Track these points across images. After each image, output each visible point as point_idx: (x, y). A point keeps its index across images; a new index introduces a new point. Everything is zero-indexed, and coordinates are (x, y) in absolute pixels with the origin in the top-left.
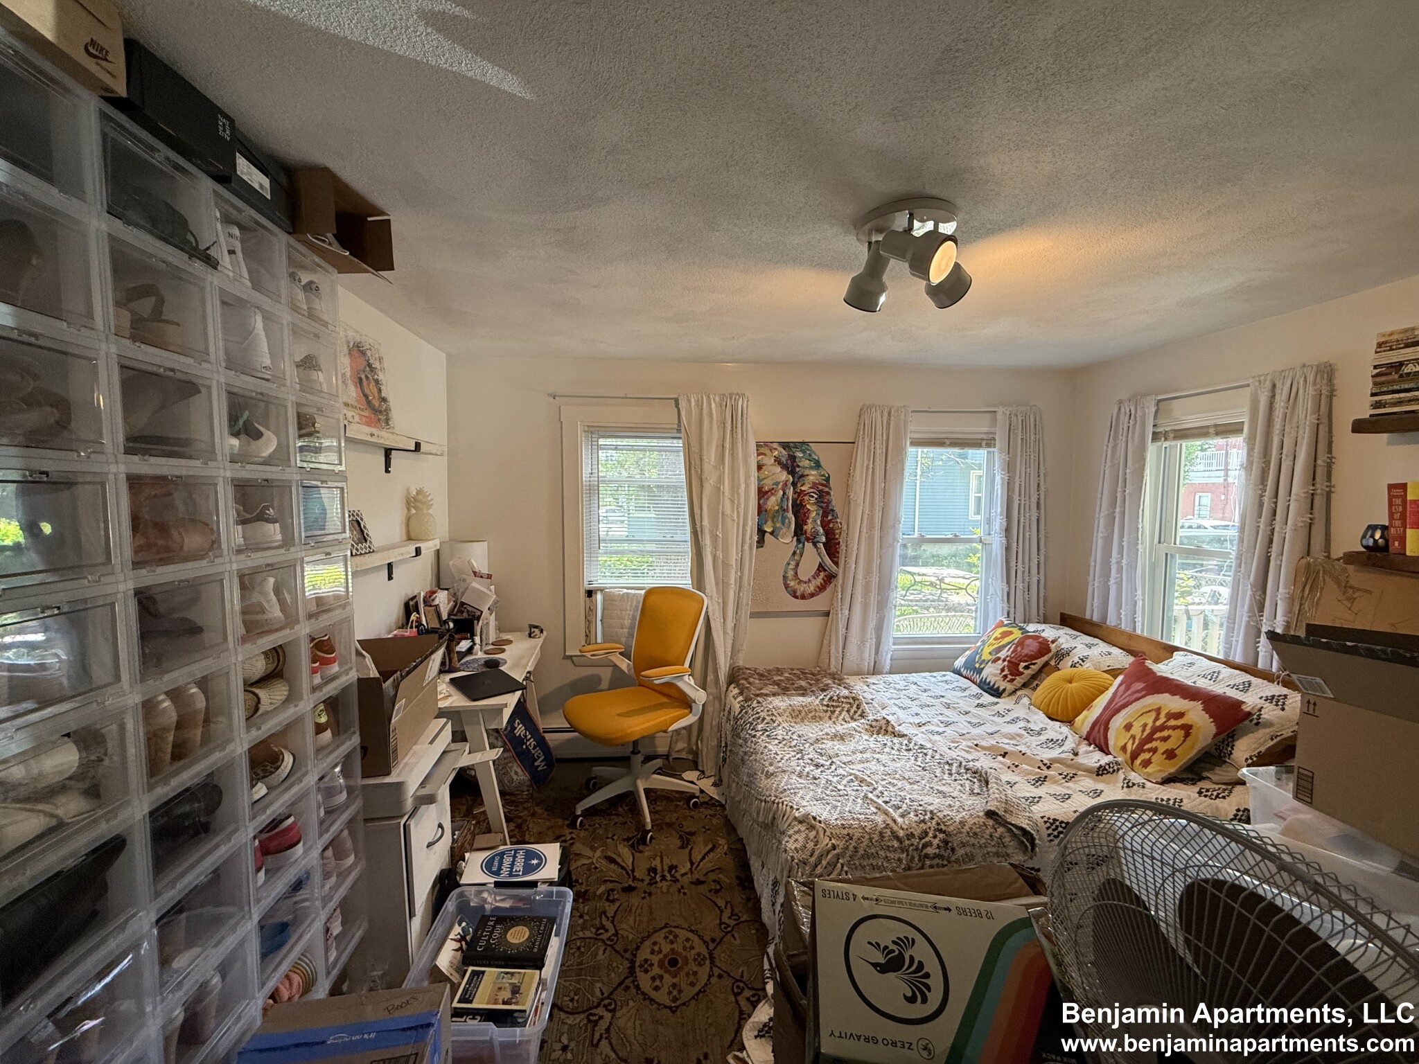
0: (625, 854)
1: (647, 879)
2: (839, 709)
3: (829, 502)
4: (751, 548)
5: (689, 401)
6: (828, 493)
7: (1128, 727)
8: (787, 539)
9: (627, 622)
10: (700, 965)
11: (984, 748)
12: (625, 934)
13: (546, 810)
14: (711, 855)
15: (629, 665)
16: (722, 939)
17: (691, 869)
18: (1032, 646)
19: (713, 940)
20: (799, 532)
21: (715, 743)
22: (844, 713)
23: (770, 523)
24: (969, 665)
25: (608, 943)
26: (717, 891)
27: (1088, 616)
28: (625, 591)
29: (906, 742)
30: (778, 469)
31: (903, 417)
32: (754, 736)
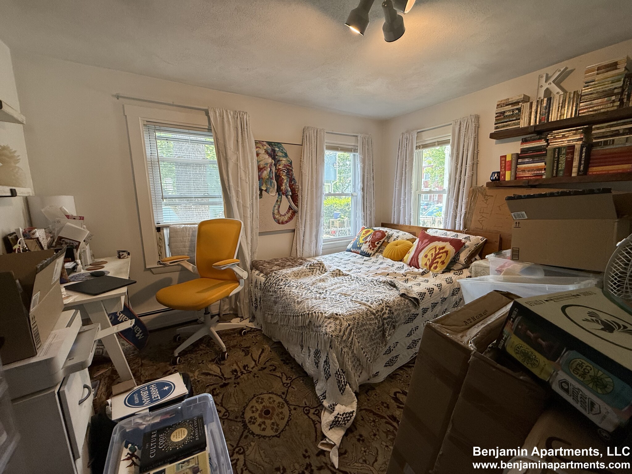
0: (214, 368)
1: (233, 377)
2: (315, 270)
3: (292, 175)
4: (256, 198)
5: (216, 113)
6: (292, 170)
7: (426, 256)
8: (274, 193)
9: (188, 244)
10: (282, 408)
11: (379, 274)
12: (232, 409)
13: (151, 360)
14: (263, 354)
15: (193, 267)
16: (287, 391)
17: (256, 364)
18: (379, 235)
19: (283, 393)
20: (279, 190)
21: (247, 301)
22: (318, 271)
23: (264, 185)
24: (355, 246)
25: (224, 417)
26: (274, 370)
27: (392, 222)
28: (183, 226)
29: (350, 277)
30: (267, 156)
31: (322, 134)
32: (281, 288)
